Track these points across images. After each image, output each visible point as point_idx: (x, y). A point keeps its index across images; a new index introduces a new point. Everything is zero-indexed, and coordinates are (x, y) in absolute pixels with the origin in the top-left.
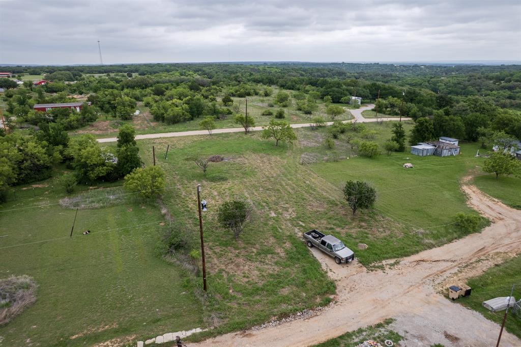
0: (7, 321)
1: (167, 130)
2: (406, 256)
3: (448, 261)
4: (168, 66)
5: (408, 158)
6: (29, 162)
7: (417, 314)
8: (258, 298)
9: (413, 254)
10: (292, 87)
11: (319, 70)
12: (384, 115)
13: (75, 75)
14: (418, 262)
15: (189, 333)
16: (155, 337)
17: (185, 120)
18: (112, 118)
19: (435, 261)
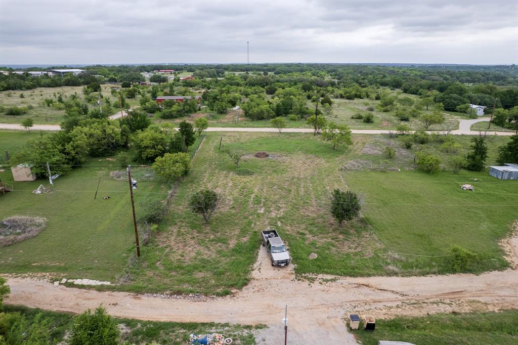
0: (10, 243)
1: (246, 125)
2: (351, 276)
3: (397, 293)
4: (305, 66)
5: (476, 179)
6: (107, 139)
7: (297, 330)
8: (174, 274)
9: (361, 277)
10: (415, 91)
11: (470, 74)
12: (502, 128)
13: (218, 73)
14: (359, 285)
15: (99, 283)
16: (77, 279)
17: (269, 117)
18: (210, 111)
19: (381, 290)
